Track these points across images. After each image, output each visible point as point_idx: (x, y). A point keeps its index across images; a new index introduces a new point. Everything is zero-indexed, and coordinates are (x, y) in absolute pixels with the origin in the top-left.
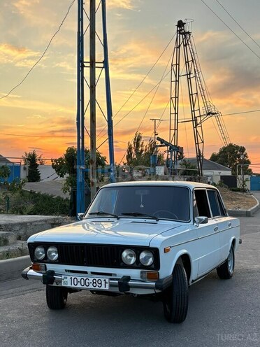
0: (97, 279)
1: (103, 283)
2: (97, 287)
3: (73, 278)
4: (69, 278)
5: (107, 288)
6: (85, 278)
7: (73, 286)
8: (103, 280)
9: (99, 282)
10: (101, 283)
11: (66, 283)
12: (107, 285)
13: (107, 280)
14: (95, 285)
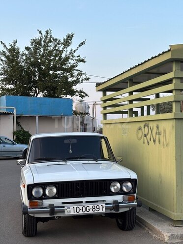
0: (96, 205)
1: (101, 208)
2: (96, 212)
3: (75, 207)
4: (71, 208)
5: (104, 210)
6: (86, 206)
7: (76, 213)
8: (100, 205)
9: (98, 207)
10: (99, 208)
11: (69, 212)
12: (104, 209)
13: (104, 205)
14: (94, 210)
